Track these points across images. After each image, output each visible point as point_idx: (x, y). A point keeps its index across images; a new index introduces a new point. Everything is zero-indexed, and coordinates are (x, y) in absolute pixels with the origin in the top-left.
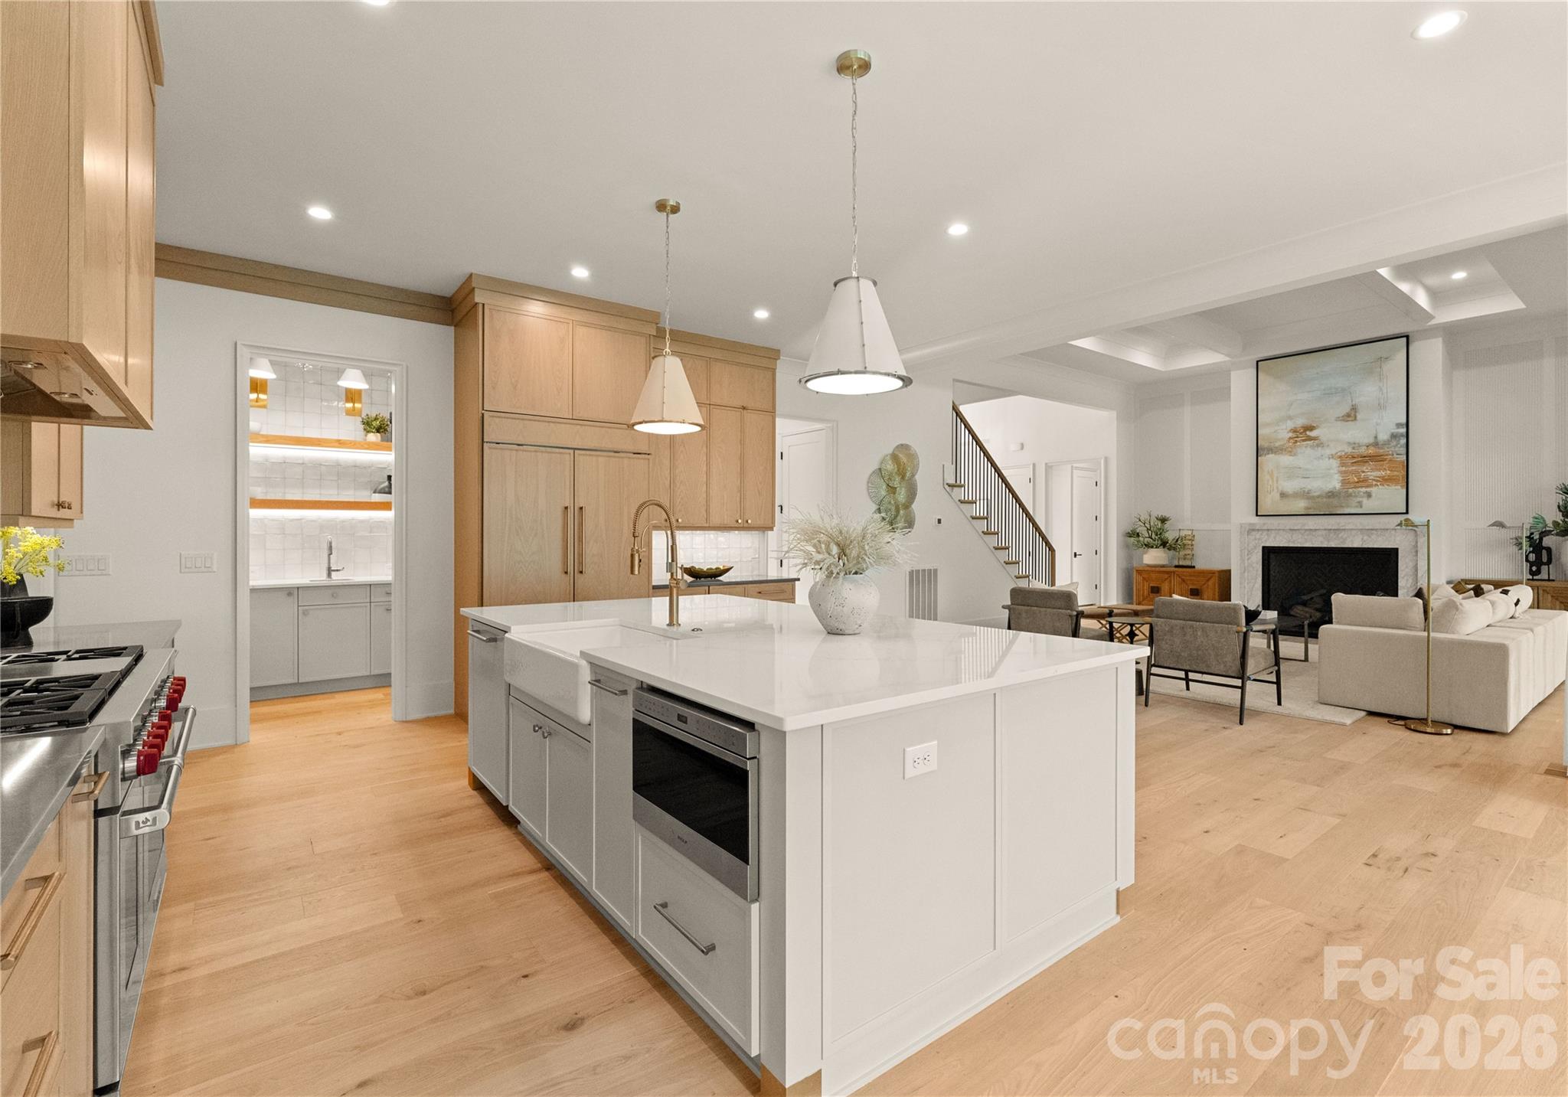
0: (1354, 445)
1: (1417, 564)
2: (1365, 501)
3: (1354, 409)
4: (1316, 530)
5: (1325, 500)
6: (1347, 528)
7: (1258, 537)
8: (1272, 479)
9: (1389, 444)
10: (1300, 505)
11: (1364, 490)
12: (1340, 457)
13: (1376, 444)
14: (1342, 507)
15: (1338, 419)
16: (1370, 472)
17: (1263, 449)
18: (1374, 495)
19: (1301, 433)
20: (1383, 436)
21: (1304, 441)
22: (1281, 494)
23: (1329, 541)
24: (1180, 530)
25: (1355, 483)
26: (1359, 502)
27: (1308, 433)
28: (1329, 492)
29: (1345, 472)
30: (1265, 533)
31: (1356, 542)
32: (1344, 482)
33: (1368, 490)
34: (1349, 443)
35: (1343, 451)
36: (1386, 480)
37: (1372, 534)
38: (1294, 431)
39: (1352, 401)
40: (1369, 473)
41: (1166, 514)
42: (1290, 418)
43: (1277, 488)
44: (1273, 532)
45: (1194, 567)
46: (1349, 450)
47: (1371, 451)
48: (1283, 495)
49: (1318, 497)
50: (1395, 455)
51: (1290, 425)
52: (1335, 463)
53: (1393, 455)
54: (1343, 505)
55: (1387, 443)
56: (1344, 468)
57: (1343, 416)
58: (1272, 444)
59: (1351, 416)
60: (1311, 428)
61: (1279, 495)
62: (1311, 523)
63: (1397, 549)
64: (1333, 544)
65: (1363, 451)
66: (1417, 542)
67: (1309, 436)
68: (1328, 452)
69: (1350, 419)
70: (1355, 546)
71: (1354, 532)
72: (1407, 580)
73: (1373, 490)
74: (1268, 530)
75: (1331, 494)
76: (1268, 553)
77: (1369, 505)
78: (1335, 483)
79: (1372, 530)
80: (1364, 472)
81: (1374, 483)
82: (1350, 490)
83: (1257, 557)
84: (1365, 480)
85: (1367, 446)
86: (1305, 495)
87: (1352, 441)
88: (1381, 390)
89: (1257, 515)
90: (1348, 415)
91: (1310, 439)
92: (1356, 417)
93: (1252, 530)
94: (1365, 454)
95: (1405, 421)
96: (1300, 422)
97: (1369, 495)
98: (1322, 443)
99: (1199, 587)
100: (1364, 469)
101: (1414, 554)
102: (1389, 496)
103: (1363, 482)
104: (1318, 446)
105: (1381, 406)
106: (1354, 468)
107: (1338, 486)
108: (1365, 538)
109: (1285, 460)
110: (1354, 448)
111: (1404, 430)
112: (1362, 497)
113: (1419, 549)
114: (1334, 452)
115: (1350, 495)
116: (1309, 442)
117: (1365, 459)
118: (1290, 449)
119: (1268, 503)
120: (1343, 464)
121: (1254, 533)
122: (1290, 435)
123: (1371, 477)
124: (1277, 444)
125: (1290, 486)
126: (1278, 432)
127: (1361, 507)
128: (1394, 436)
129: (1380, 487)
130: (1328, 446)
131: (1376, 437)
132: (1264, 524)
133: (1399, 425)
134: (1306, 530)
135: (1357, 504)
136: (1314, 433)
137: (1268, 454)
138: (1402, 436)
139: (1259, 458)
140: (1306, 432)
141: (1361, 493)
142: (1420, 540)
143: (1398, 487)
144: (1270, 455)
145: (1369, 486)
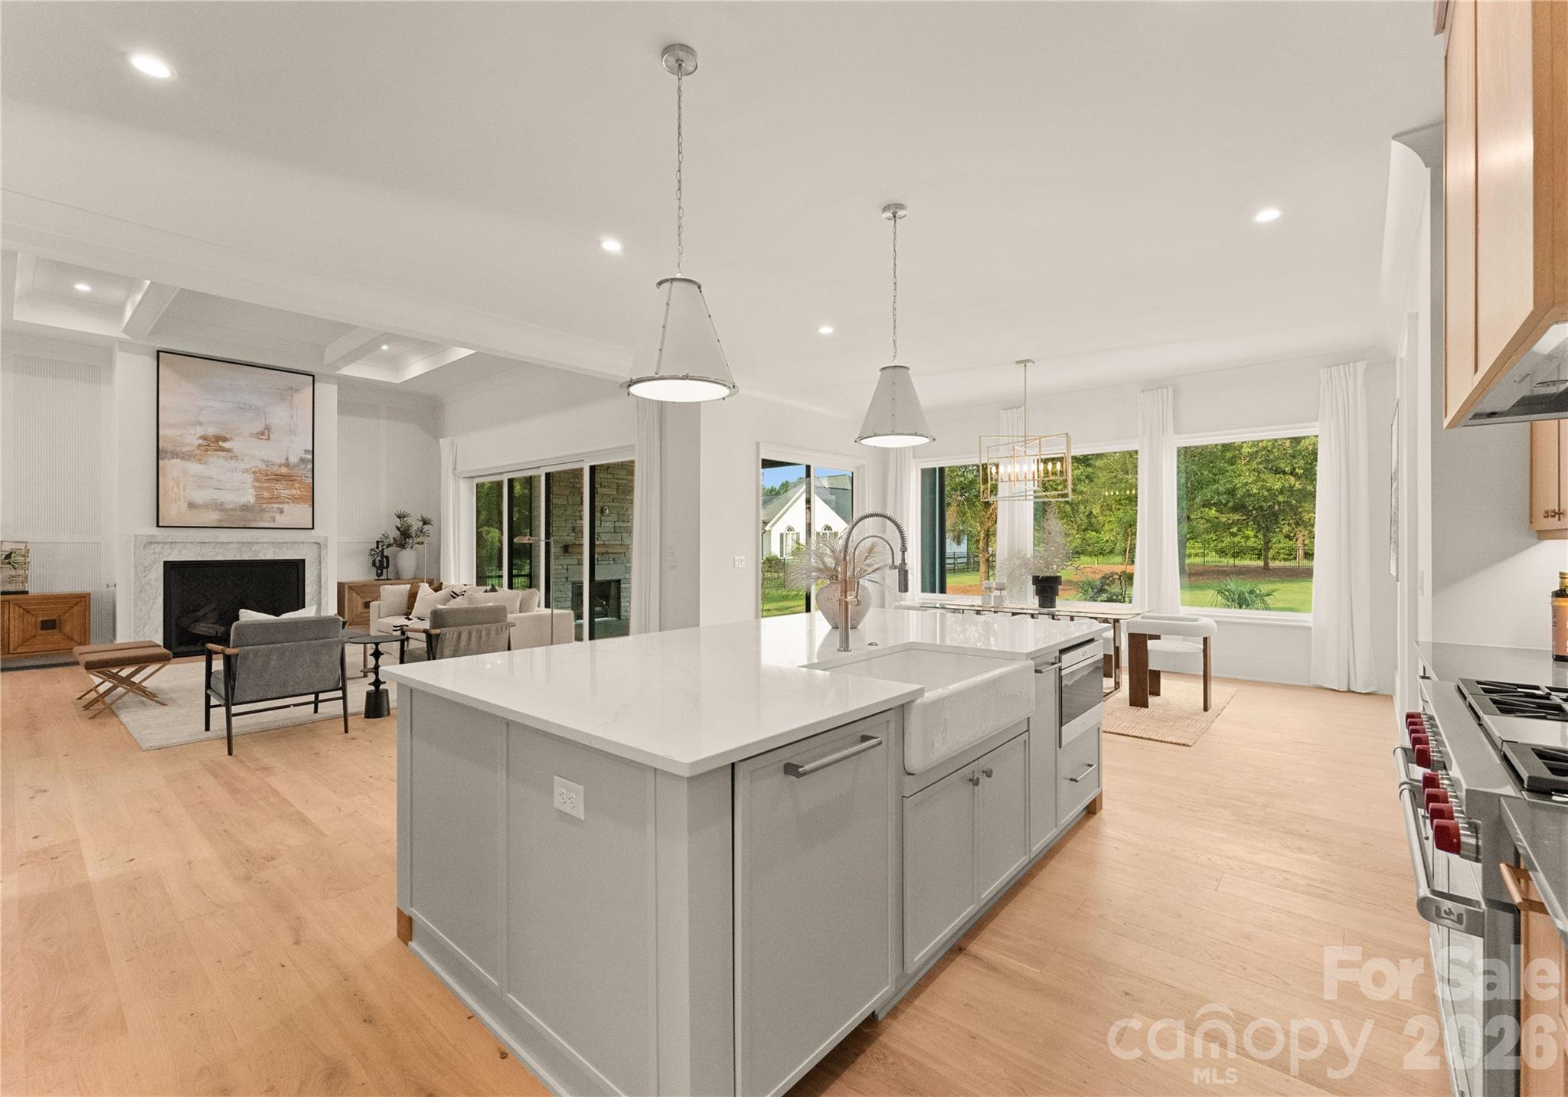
0: (267, 463)
1: (320, 573)
2: (278, 517)
3: (268, 428)
4: (229, 543)
5: (238, 513)
6: (261, 541)
7: (158, 550)
8: (178, 486)
9: (298, 467)
10: (212, 517)
11: (277, 506)
12: (254, 473)
13: (287, 465)
14: (256, 520)
15: (252, 435)
16: (284, 491)
17: (166, 452)
18: (285, 511)
19: (212, 442)
20: (293, 459)
21: (215, 450)
22: (189, 504)
23: (241, 553)
24: (2, 542)
25: (267, 500)
26: (272, 517)
27: (220, 443)
28: (245, 505)
29: (260, 487)
30: (167, 546)
31: (268, 555)
32: (258, 497)
33: (280, 506)
34: (263, 461)
35: (256, 467)
36: (295, 499)
37: (282, 547)
38: (204, 438)
39: (266, 420)
40: (281, 491)
42: (200, 424)
43: (184, 497)
44: (178, 544)
45: (26, 592)
46: (263, 467)
47: (284, 470)
48: (192, 505)
49: (232, 509)
50: (303, 478)
51: (200, 431)
52: (249, 478)
53: (301, 477)
54: (258, 519)
55: (296, 465)
56: (258, 484)
57: (257, 434)
58: (178, 448)
59: (265, 434)
60: (225, 439)
61: (186, 504)
62: (224, 535)
63: (304, 560)
64: (246, 557)
65: (275, 469)
66: (320, 554)
67: (221, 447)
68: (242, 466)
69: (263, 437)
70: (267, 558)
71: (266, 545)
72: (312, 587)
73: (285, 507)
74: (172, 543)
75: (245, 508)
76: (172, 568)
77: (281, 520)
78: (249, 497)
79: (283, 543)
80: (277, 489)
81: (286, 500)
82: (265, 505)
83: (158, 573)
84: (279, 497)
85: (280, 466)
86: (219, 507)
87: (265, 458)
88: (292, 417)
89: (158, 526)
90: (262, 434)
91: (223, 450)
92: (269, 436)
93: (151, 542)
94: (278, 473)
95: (311, 449)
96: (211, 431)
97: (281, 511)
98: (236, 456)
99: (54, 618)
100: (277, 486)
101: (317, 564)
102: (296, 513)
103: (276, 499)
104: (231, 458)
105: (292, 432)
106: (267, 484)
107: (252, 500)
108: (277, 550)
109: (194, 467)
110: (267, 466)
111: (311, 457)
112: (276, 513)
113: (322, 560)
114: (248, 467)
115: (264, 510)
116: (220, 453)
117: (279, 478)
118: (200, 457)
119: (169, 515)
120: (256, 480)
121: (153, 546)
122: (201, 442)
123: (283, 495)
124: (185, 449)
125: (200, 496)
126: (184, 434)
127: (274, 521)
128: (302, 460)
129: (291, 504)
130: (242, 460)
131: (287, 459)
132: (168, 536)
133: (306, 451)
134: (217, 543)
135: (270, 519)
136: (225, 445)
137: (173, 458)
138: (309, 461)
139: (160, 461)
140: (218, 442)
141: (274, 509)
142: (323, 552)
143: (306, 506)
144: (175, 460)
145: (283, 503)
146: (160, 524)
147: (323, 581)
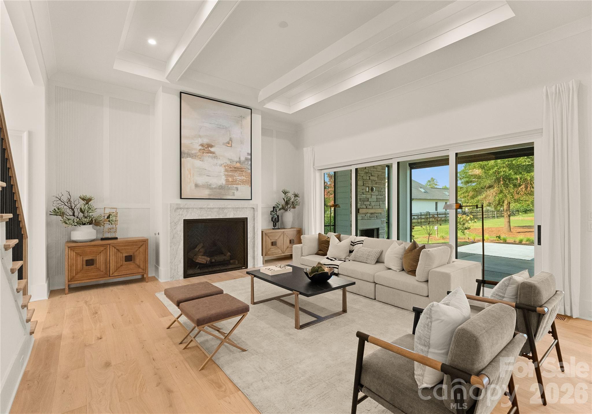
0: (231, 161)
1: (254, 225)
2: (236, 193)
3: (231, 140)
4: (213, 208)
5: (218, 190)
6: (228, 207)
7: (181, 213)
8: (190, 174)
9: (245, 163)
10: (206, 193)
11: (235, 186)
12: (225, 166)
13: (240, 162)
14: (226, 195)
15: (224, 144)
16: (238, 177)
17: (185, 154)
18: (239, 189)
19: (206, 148)
20: (243, 159)
21: (208, 153)
22: (195, 185)
24: (105, 208)
25: (231, 183)
26: (233, 193)
27: (209, 148)
29: (228, 175)
30: (185, 211)
31: (231, 215)
32: (227, 181)
33: (237, 186)
35: (226, 163)
36: (243, 182)
37: (238, 210)
38: (202, 145)
39: (230, 136)
40: (237, 177)
41: (88, 196)
42: (200, 136)
43: (193, 181)
44: (190, 209)
45: (116, 238)
46: (229, 163)
47: (238, 165)
48: (197, 186)
49: (215, 188)
50: (247, 169)
51: (200, 141)
52: (222, 169)
53: (246, 169)
54: (227, 194)
55: (244, 162)
56: (227, 173)
57: (226, 143)
58: (190, 151)
59: (229, 143)
60: (212, 146)
62: (212, 204)
63: (247, 218)
64: (221, 217)
65: (234, 164)
66: (254, 214)
67: (210, 151)
68: (220, 162)
69: (229, 145)
70: (231, 217)
71: (230, 209)
72: (251, 234)
73: (239, 186)
74: (187, 208)
75: (221, 187)
76: (188, 224)
77: (238, 195)
78: (222, 181)
79: (238, 208)
82: (230, 186)
83: (180, 227)
84: (236, 181)
85: (236, 163)
86: (208, 186)
87: (230, 158)
88: (241, 133)
89: (181, 198)
92: (231, 145)
93: (178, 208)
94: (236, 166)
95: (250, 152)
96: (206, 141)
97: (237, 189)
98: (216, 157)
99: (131, 254)
100: (235, 175)
101: (253, 220)
102: (243, 191)
103: (234, 182)
104: (214, 157)
105: (242, 142)
106: (231, 173)
107: (224, 182)
108: (235, 212)
109: (197, 163)
110: (231, 163)
111: (250, 157)
112: (235, 190)
113: (255, 218)
114: (222, 163)
115: (229, 189)
116: (210, 154)
117: (236, 169)
118: (200, 157)
119: (187, 190)
120: (226, 170)
121: (178, 210)
122: (200, 147)
123: (238, 180)
124: (193, 152)
125: (201, 180)
126: (193, 144)
127: (234, 195)
128: (246, 159)
129: (242, 185)
130: (219, 158)
131: (240, 158)
132: (186, 204)
133: (248, 154)
134: (208, 208)
135: (232, 194)
136: (212, 150)
137: (188, 157)
138: (249, 160)
139: (182, 159)
140: (208, 148)
141: (234, 188)
142: (256, 213)
143: (248, 186)
144: (189, 158)
145: (238, 184)
146: (182, 197)
147: (256, 230)
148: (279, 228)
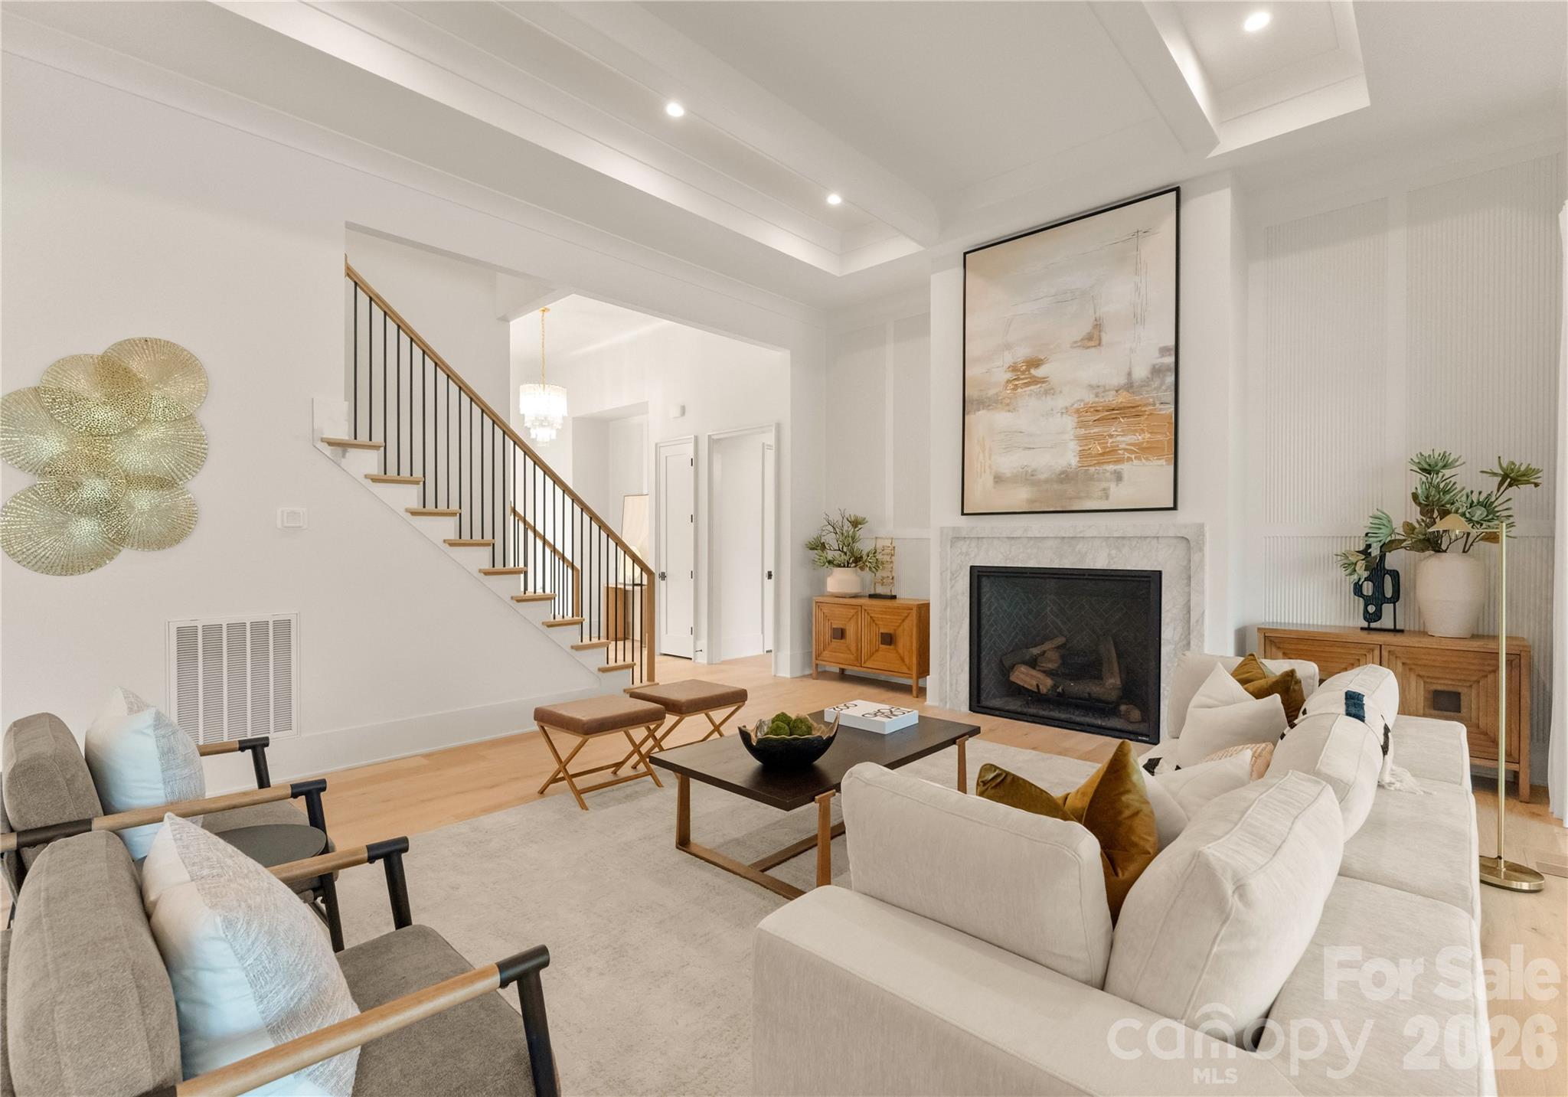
0: (1097, 389)
1: (1189, 601)
2: (1113, 488)
3: (1098, 326)
4: (1043, 539)
5: (1056, 486)
6: (1088, 535)
7: (964, 550)
8: (984, 452)
9: (1148, 386)
10: (1019, 497)
11: (1111, 467)
12: (1078, 411)
13: (1129, 386)
14: (1080, 498)
15: (1074, 345)
16: (1123, 437)
17: (972, 402)
18: (1125, 476)
19: (1023, 373)
20: (1141, 372)
21: (1027, 385)
22: (995, 478)
23: (1060, 558)
24: (876, 538)
25: (1098, 458)
26: (1104, 489)
27: (1033, 371)
28: (1060, 474)
29: (1086, 438)
30: (974, 544)
31: (1100, 560)
32: (1083, 455)
33: (1118, 467)
34: (1091, 386)
35: (1082, 400)
36: (1145, 450)
37: (1124, 545)
38: (1014, 368)
39: (1095, 313)
40: (1119, 438)
41: (860, 514)
42: (1008, 347)
43: (990, 467)
44: (984, 540)
45: (894, 597)
46: (1090, 398)
47: (1123, 398)
48: (999, 479)
49: (1047, 481)
50: (1158, 406)
51: (1008, 359)
52: (1070, 422)
53: (1154, 405)
54: (1082, 495)
55: (1146, 383)
56: (1083, 431)
57: (1082, 340)
58: (984, 393)
59: (1093, 339)
60: (1035, 363)
61: (992, 477)
62: (1037, 526)
63: (1160, 572)
64: (1067, 564)
65: (1111, 399)
66: (1188, 561)
67: (1034, 377)
68: (1061, 402)
69: (1092, 343)
70: (1098, 567)
71: (1097, 543)
73: (1124, 467)
74: (978, 539)
75: (1065, 477)
76: (980, 576)
77: (1120, 495)
78: (1069, 458)
79: (1124, 538)
80: (1111, 436)
81: (1127, 455)
82: (1092, 469)
83: (963, 584)
84: (1113, 451)
85: (1117, 391)
86: (1028, 478)
87: (1094, 382)
88: (1137, 289)
89: (963, 514)
90: (1090, 338)
91: (1035, 381)
92: (1100, 340)
93: (956, 539)
94: (1114, 404)
95: (1172, 343)
96: (1022, 353)
97: (1119, 477)
98: (1053, 389)
99: (892, 632)
100: (1112, 430)
101: (1185, 581)
103: (1110, 454)
104: (1046, 393)
105: (1138, 319)
106: (1096, 430)
107: (1074, 461)
108: (1114, 552)
109: (1001, 419)
110: (1097, 395)
111: (1172, 359)
112: (1109, 481)
113: (1192, 575)
114: (1068, 403)
115: (1091, 478)
116: (1032, 387)
117: (1113, 414)
118: (1008, 401)
119: (980, 495)
120: (1082, 424)
121: (958, 544)
122: (1009, 376)
123: (1123, 446)
124: (991, 392)
125: (1009, 463)
126: (990, 373)
127: (1107, 498)
128: (1156, 371)
129: (1135, 462)
130: (1061, 392)
131: (1129, 374)
132: (973, 528)
133: (1164, 351)
135: (1100, 494)
136: (1038, 372)
137: (979, 410)
138: (1168, 370)
139: (965, 417)
140: (1029, 371)
141: (1108, 474)
142: (1195, 557)
143: (1163, 462)
144: (981, 412)
145: (1119, 461)
146: (965, 512)
147: (1193, 621)
148: (1398, 627)
